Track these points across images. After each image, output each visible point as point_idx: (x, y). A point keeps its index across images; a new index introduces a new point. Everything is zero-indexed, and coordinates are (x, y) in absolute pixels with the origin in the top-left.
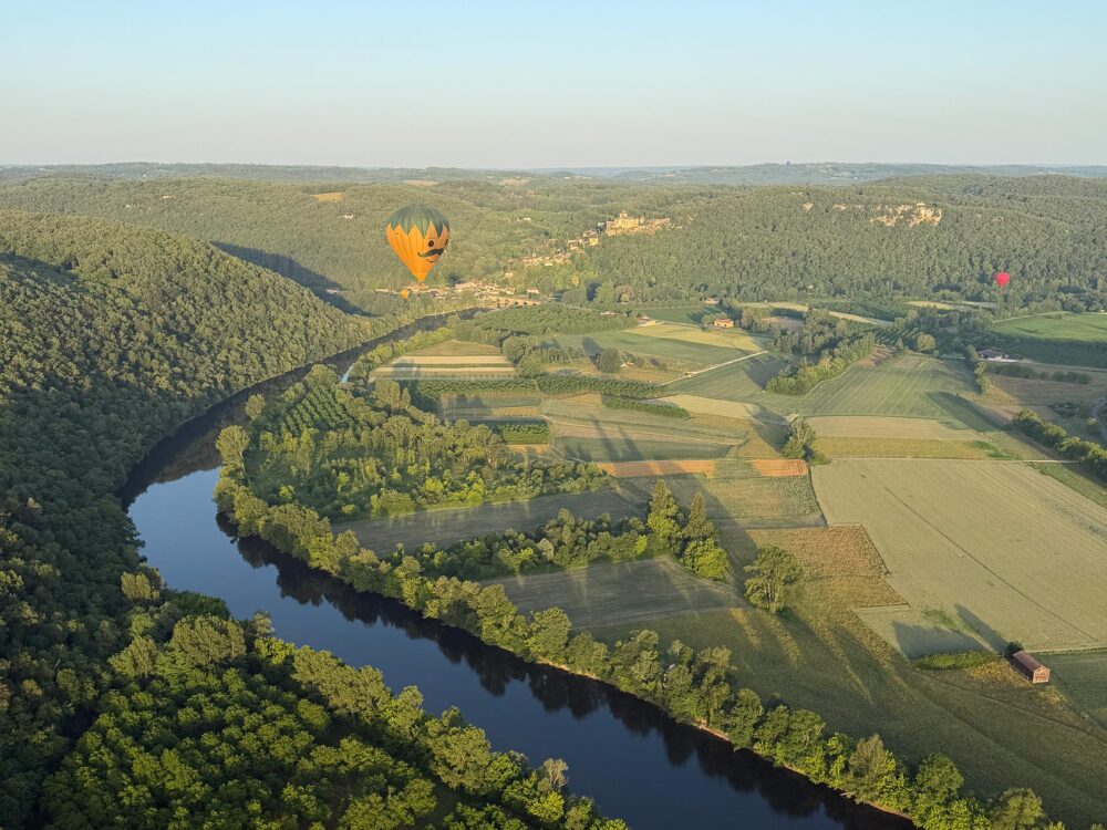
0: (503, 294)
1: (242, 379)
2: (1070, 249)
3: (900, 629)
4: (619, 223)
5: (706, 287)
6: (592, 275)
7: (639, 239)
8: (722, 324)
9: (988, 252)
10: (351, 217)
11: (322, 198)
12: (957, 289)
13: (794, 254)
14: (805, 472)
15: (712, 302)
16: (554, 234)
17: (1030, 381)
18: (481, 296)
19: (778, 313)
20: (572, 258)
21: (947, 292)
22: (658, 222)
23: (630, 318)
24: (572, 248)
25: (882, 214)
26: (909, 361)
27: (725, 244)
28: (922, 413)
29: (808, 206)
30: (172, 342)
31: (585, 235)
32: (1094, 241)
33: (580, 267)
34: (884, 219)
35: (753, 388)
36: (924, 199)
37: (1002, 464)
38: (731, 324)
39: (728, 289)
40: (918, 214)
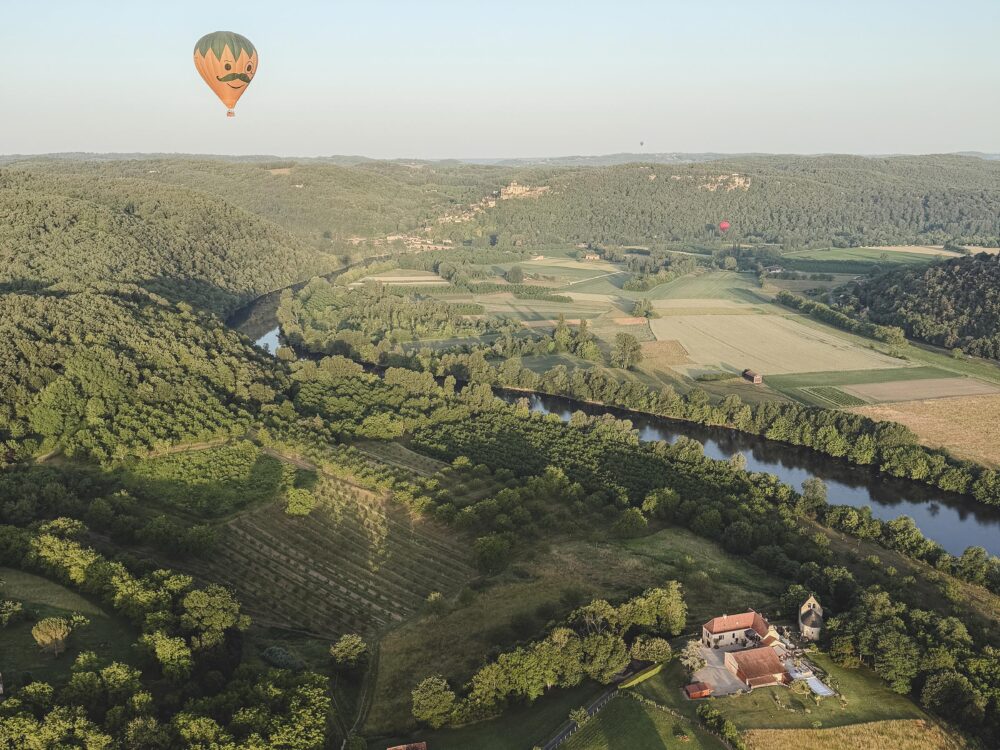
0: (426, 243)
1: (263, 287)
2: (844, 206)
3: (690, 371)
4: (511, 190)
5: (578, 237)
6: (492, 229)
7: (526, 202)
8: (591, 258)
9: (785, 208)
10: (301, 186)
11: (275, 172)
12: (761, 235)
13: (642, 213)
14: (646, 322)
15: (583, 245)
16: (459, 200)
17: (795, 281)
18: (408, 245)
19: (631, 251)
20: (476, 217)
21: (753, 237)
22: (540, 189)
23: (525, 255)
24: (476, 209)
25: (707, 182)
26: (720, 274)
27: (591, 206)
28: (721, 297)
29: (653, 177)
30: (217, 260)
31: (484, 200)
32: (862, 200)
33: (482, 223)
34: (708, 186)
35: (614, 288)
36: (738, 171)
37: (764, 316)
38: (598, 257)
39: (595, 238)
40: (733, 182)
